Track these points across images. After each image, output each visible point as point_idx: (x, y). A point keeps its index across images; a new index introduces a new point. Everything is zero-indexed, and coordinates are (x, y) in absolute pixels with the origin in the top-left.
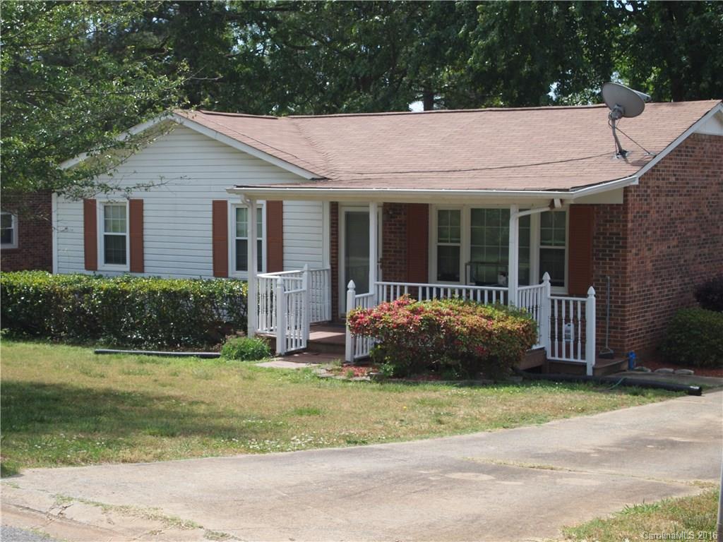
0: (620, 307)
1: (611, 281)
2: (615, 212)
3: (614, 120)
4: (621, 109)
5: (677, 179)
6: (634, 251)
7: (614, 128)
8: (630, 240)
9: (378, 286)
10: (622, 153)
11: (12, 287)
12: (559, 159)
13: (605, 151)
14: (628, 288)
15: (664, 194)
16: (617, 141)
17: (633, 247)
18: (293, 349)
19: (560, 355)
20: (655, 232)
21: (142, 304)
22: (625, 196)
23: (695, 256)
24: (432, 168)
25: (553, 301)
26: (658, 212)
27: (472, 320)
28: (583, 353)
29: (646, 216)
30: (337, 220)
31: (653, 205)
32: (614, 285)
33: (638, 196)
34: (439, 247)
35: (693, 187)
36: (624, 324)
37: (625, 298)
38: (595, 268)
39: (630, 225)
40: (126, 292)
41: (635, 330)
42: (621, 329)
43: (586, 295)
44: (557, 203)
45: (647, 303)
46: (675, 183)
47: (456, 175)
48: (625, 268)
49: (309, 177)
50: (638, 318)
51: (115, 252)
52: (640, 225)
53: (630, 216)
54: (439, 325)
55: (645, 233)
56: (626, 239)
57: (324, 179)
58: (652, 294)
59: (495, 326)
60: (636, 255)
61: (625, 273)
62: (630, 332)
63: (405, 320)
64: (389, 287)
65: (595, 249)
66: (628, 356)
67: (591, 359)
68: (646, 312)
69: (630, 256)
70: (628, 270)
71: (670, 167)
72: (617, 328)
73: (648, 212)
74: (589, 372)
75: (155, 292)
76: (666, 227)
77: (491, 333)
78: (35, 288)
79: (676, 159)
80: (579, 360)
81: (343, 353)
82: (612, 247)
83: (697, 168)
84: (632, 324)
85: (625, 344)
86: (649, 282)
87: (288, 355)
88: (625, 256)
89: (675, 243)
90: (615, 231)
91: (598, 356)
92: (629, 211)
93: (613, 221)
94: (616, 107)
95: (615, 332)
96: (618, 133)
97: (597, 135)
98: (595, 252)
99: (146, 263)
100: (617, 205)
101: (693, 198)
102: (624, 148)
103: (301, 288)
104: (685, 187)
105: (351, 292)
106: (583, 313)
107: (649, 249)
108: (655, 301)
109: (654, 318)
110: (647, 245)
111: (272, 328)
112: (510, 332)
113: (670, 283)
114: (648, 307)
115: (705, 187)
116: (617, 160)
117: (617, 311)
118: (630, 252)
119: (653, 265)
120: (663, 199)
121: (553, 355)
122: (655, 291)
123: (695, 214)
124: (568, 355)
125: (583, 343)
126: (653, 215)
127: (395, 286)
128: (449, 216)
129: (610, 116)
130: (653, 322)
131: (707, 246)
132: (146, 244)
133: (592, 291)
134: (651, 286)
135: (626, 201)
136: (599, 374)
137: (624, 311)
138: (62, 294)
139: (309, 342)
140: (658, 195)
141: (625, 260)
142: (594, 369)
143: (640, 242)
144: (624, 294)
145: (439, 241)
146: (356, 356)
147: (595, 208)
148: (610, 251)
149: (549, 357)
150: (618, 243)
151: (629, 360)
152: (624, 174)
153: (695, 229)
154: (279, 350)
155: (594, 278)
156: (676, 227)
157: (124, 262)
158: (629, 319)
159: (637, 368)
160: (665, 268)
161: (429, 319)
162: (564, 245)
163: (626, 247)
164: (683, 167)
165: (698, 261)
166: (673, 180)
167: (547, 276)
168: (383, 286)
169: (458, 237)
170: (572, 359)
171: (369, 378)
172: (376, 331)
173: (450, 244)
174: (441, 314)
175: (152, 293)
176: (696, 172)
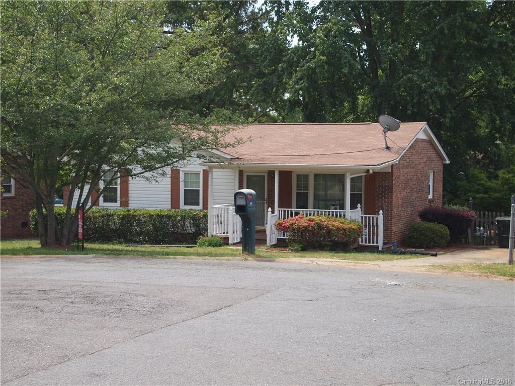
0: (390, 220)
1: (385, 208)
2: (387, 176)
3: (385, 133)
4: (388, 127)
5: (410, 160)
6: (395, 194)
7: (385, 136)
8: (394, 189)
9: (279, 210)
10: (388, 148)
12: (357, 150)
13: (379, 147)
14: (393, 211)
15: (405, 167)
16: (386, 141)
17: (395, 192)
18: (236, 242)
19: (366, 242)
20: (402, 186)
21: (145, 222)
22: (392, 168)
23: (416, 197)
24: (294, 154)
25: (362, 217)
27: (336, 224)
28: (377, 243)
29: (399, 178)
30: (242, 178)
31: (402, 172)
32: (386, 210)
33: (397, 168)
34: (297, 192)
35: (415, 164)
36: (391, 229)
37: (392, 216)
38: (377, 202)
39: (394, 182)
42: (390, 231)
43: (379, 214)
44: (371, 172)
45: (399, 219)
46: (408, 162)
47: (308, 157)
48: (392, 202)
49: (229, 157)
50: (396, 226)
51: (109, 196)
52: (397, 182)
53: (394, 177)
54: (323, 226)
55: (399, 186)
56: (392, 188)
57: (238, 158)
58: (401, 215)
59: (347, 226)
60: (396, 196)
61: (392, 204)
62: (394, 232)
63: (307, 224)
64: (285, 211)
65: (377, 193)
66: (393, 243)
67: (380, 245)
68: (399, 223)
69: (394, 196)
70: (393, 203)
72: (388, 230)
73: (400, 176)
74: (380, 249)
75: (153, 216)
76: (406, 183)
77: (345, 230)
80: (375, 244)
81: (266, 243)
82: (386, 192)
83: (417, 155)
84: (394, 229)
85: (392, 238)
86: (400, 209)
87: (234, 244)
88: (392, 196)
89: (409, 191)
90: (387, 185)
91: (384, 244)
92: (394, 175)
93: (386, 180)
94: (386, 126)
95: (386, 232)
96: (386, 138)
97: (371, 139)
98: (377, 195)
99: (130, 202)
100: (388, 172)
101: (415, 169)
102: (388, 146)
104: (412, 164)
105: (269, 213)
106: (377, 224)
107: (400, 194)
108: (402, 218)
109: (402, 226)
110: (399, 192)
112: (353, 229)
113: (407, 210)
114: (400, 221)
115: (419, 164)
116: (387, 152)
117: (388, 222)
119: (401, 201)
120: (405, 169)
121: (362, 242)
122: (402, 213)
123: (416, 177)
124: (369, 243)
125: (377, 238)
126: (402, 177)
127: (288, 211)
128: (303, 178)
129: (384, 131)
130: (401, 228)
132: (130, 192)
133: (381, 212)
135: (392, 170)
136: (384, 250)
137: (392, 222)
140: (403, 168)
141: (392, 198)
142: (382, 248)
143: (397, 190)
144: (392, 214)
145: (297, 190)
146: (271, 244)
147: (377, 174)
148: (384, 194)
149: (360, 243)
150: (389, 190)
151: (394, 246)
152: (392, 158)
153: (415, 184)
154: (230, 242)
155: (377, 207)
156: (409, 183)
157: (116, 201)
158: (393, 226)
159: (398, 249)
160: (406, 203)
161: (318, 224)
162: (361, 191)
163: (392, 192)
164: (412, 155)
165: (417, 200)
166: (408, 160)
167: (359, 205)
168: (282, 211)
169: (307, 188)
170: (371, 244)
171: (290, 251)
172: (294, 230)
173: (303, 191)
174: (322, 222)
175: (151, 216)
176: (416, 157)
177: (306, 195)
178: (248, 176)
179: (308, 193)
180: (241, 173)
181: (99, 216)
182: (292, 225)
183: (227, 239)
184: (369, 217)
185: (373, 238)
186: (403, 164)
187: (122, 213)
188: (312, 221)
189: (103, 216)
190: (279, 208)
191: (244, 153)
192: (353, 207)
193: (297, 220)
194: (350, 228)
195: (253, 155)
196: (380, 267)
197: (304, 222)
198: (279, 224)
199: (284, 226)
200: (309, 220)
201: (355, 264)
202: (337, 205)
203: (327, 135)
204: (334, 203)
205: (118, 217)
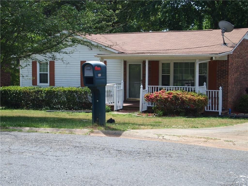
0: (226, 94)
1: (223, 85)
2: (224, 63)
3: (223, 33)
5: (239, 53)
6: (230, 76)
7: (223, 35)
8: (229, 72)
10: (225, 44)
11: (10, 91)
12: (203, 46)
13: (218, 43)
14: (229, 88)
15: (236, 58)
16: (223, 39)
17: (230, 74)
18: (119, 109)
19: (210, 109)
20: (234, 70)
21: (61, 95)
22: (228, 57)
23: (243, 78)
25: (207, 92)
26: (235, 63)
27: (189, 96)
28: (218, 109)
29: (233, 65)
30: (126, 67)
31: (234, 61)
32: (224, 87)
33: (231, 58)
34: (162, 75)
35: (243, 56)
36: (227, 99)
37: (228, 91)
38: (217, 81)
39: (229, 67)
40: (55, 91)
41: (230, 102)
42: (227, 101)
43: (219, 89)
45: (233, 93)
46: (239, 54)
48: (228, 81)
49: (117, 52)
50: (231, 97)
51: (43, 79)
52: (231, 67)
53: (229, 64)
54: (179, 98)
55: (233, 70)
56: (228, 72)
57: (123, 53)
58: (234, 90)
59: (196, 98)
60: (231, 77)
61: (228, 83)
62: (229, 102)
63: (167, 97)
64: (153, 88)
65: (217, 75)
67: (220, 111)
68: (232, 96)
69: (229, 77)
70: (229, 82)
71: (238, 49)
72: (225, 101)
73: (233, 63)
74: (220, 114)
75: (66, 91)
76: (237, 69)
77: (195, 101)
78: (19, 91)
79: (239, 47)
80: (216, 111)
81: (139, 110)
82: (223, 74)
83: (244, 50)
84: (230, 100)
85: (228, 106)
87: (118, 111)
88: (228, 77)
89: (239, 74)
90: (224, 69)
91: (222, 110)
92: (229, 62)
93: (224, 66)
94: (224, 29)
95: (224, 102)
96: (224, 36)
97: (213, 39)
98: (217, 76)
99: (55, 83)
100: (225, 60)
101: (243, 59)
102: (225, 42)
103: (120, 88)
104: (241, 56)
105: (141, 89)
106: (218, 96)
107: (233, 75)
108: (234, 93)
109: (234, 98)
110: (233, 74)
111: (109, 102)
112: (201, 100)
113: (238, 87)
114: (233, 94)
115: (245, 56)
116: (225, 46)
117: (225, 95)
118: (229, 76)
119: (234, 81)
120: (236, 59)
121: (207, 109)
122: (235, 89)
123: (243, 65)
124: (212, 109)
125: (218, 106)
127: (155, 87)
130: (234, 99)
131: (245, 75)
132: (55, 76)
133: (221, 88)
134: (233, 87)
135: (228, 59)
136: (223, 115)
137: (228, 95)
138: (29, 93)
139: (123, 107)
140: (235, 58)
141: (228, 78)
142: (221, 113)
143: (231, 73)
144: (228, 90)
145: (162, 73)
146: (143, 110)
147: (218, 61)
148: (223, 76)
149: (206, 110)
150: (225, 73)
151: (229, 111)
152: (229, 50)
153: (243, 70)
154: (115, 109)
155: (217, 84)
156: (239, 69)
157: (47, 82)
158: (229, 98)
159: (232, 114)
160: (237, 82)
161: (175, 96)
162: (206, 74)
163: (228, 74)
164: (241, 49)
165: (244, 80)
166: (238, 53)
167: (205, 83)
168: (150, 87)
169: (169, 72)
170: (214, 110)
171: (155, 116)
172: (157, 100)
173: (166, 74)
174: (178, 95)
175: (65, 91)
176: (243, 51)
177: (169, 77)
178: (130, 65)
179: (170, 75)
180: (125, 62)
181: (33, 92)
182: (156, 97)
183: (112, 107)
184: (212, 92)
185: (215, 106)
186: (235, 55)
187: (47, 89)
188: (171, 94)
189: (35, 92)
190: (148, 85)
191: (127, 49)
192: (201, 84)
193: (160, 93)
194: (199, 99)
195: (133, 51)
196: (234, 144)
197: (165, 95)
198: (147, 96)
199: (150, 98)
200: (168, 94)
201: (205, 140)
202: (189, 84)
203: (183, 38)
204: (187, 82)
205: (44, 92)
